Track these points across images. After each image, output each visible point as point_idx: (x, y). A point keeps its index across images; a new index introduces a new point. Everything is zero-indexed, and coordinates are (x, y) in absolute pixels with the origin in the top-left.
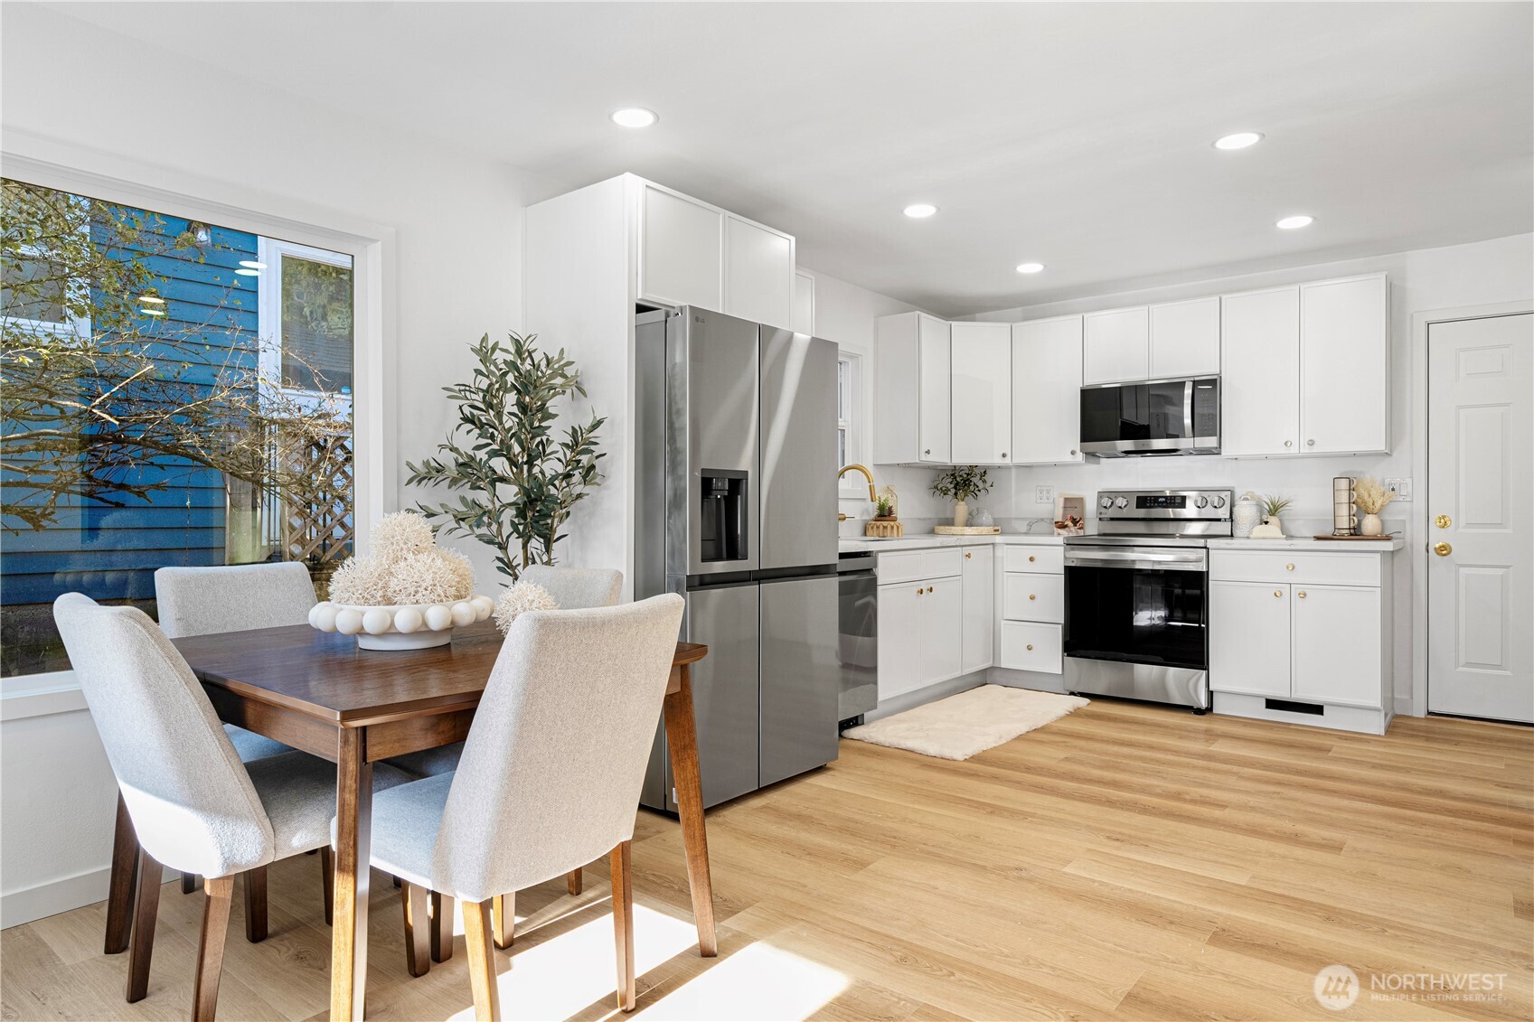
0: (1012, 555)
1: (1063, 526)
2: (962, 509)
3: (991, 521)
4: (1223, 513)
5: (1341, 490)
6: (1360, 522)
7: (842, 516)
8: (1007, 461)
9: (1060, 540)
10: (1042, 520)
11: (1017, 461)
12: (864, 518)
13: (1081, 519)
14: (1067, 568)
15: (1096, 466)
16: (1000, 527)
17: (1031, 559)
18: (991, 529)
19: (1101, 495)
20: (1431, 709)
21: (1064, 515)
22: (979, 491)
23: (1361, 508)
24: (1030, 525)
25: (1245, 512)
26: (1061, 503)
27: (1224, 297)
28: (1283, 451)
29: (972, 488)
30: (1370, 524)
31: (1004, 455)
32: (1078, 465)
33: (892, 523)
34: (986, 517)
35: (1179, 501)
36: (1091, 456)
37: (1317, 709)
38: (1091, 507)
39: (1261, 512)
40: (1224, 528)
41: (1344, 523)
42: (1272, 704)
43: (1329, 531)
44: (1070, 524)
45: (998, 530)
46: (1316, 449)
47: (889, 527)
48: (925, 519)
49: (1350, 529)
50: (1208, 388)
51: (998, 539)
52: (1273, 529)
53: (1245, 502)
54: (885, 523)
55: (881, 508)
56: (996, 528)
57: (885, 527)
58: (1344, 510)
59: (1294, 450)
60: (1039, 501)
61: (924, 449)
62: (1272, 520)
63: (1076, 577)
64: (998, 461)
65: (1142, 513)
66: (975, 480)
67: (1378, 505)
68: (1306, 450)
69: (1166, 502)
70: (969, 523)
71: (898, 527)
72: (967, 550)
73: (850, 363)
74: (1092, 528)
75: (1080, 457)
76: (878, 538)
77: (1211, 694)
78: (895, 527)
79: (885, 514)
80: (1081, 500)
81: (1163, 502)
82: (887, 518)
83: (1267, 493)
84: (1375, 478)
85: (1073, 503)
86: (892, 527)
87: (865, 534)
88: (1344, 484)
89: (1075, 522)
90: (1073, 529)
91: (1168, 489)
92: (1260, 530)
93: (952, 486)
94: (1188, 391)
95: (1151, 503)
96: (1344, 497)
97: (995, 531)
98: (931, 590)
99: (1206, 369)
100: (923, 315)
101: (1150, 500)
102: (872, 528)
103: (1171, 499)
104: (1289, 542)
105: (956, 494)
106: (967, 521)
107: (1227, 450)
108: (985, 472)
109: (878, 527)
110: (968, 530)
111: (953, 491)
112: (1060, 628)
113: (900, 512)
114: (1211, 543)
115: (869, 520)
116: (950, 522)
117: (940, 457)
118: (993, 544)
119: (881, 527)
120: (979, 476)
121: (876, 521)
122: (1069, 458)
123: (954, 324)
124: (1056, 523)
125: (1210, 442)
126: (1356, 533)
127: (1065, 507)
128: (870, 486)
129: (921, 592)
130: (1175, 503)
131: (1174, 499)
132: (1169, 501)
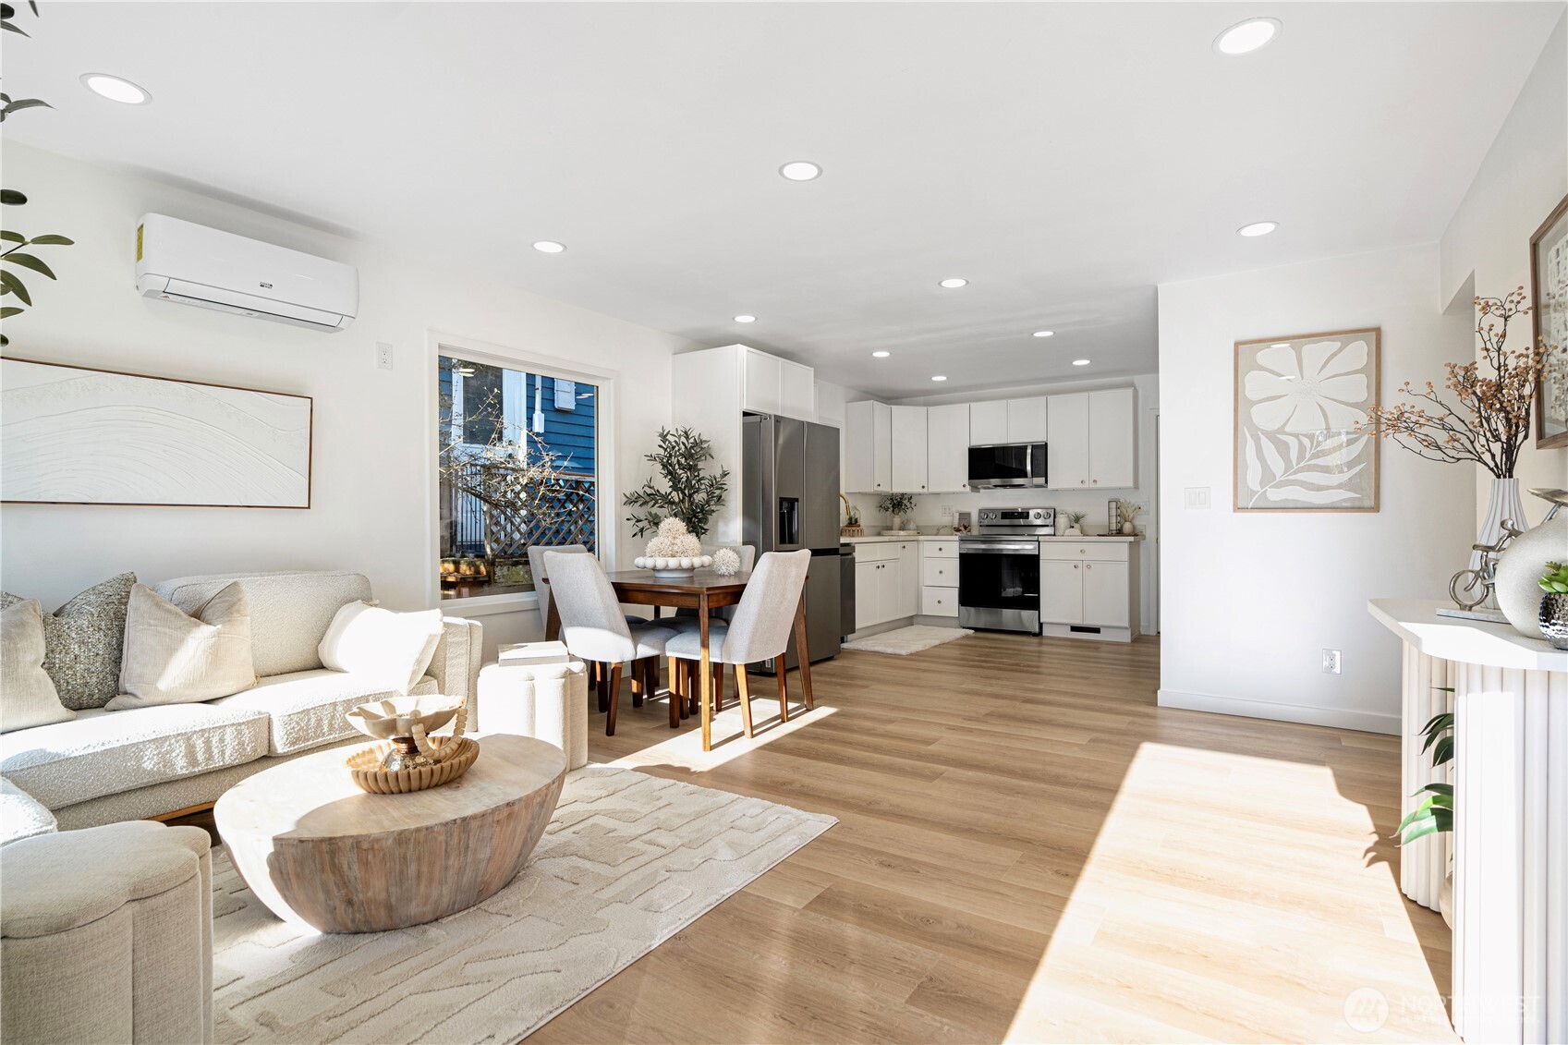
0: (929, 547)
1: (958, 530)
2: (897, 520)
3: (914, 527)
4: (1050, 521)
5: (1113, 508)
6: (1122, 526)
8: (925, 490)
9: (957, 538)
10: (946, 526)
11: (931, 490)
13: (969, 525)
14: (961, 554)
15: (978, 494)
16: (920, 531)
17: (940, 549)
18: (915, 532)
19: (980, 511)
21: (959, 524)
22: (908, 509)
23: (1122, 517)
24: (938, 530)
25: (1062, 521)
26: (957, 516)
27: (1049, 398)
28: (1080, 486)
29: (903, 507)
30: (1127, 527)
31: (923, 487)
32: (967, 493)
33: (858, 527)
34: (912, 526)
35: (1026, 515)
36: (975, 489)
37: (1097, 630)
38: (975, 518)
39: (1070, 521)
40: (1050, 530)
41: (1114, 527)
42: (1074, 629)
43: (1106, 532)
44: (963, 528)
46: (1099, 485)
47: (856, 530)
48: (874, 526)
49: (1116, 529)
50: (1041, 450)
51: (921, 538)
52: (1076, 531)
53: (1062, 515)
54: (854, 528)
55: (850, 519)
56: (918, 531)
57: (854, 531)
58: (1113, 520)
59: (1086, 486)
60: (944, 515)
61: (876, 483)
62: (1076, 525)
63: (965, 559)
64: (919, 490)
65: (1007, 522)
66: (905, 502)
67: (1131, 517)
68: (1092, 485)
70: (902, 528)
71: (862, 529)
72: (904, 544)
74: (975, 531)
75: (968, 488)
76: (850, 537)
77: (1041, 625)
78: (860, 529)
79: (853, 522)
80: (969, 514)
81: (1016, 515)
82: (855, 525)
83: (1073, 509)
84: (1129, 500)
85: (964, 516)
86: (858, 529)
88: (1113, 505)
89: (965, 528)
90: (964, 531)
91: (1020, 507)
92: (1070, 531)
93: (891, 506)
94: (1029, 451)
95: (1009, 516)
96: (1114, 512)
97: (918, 533)
98: (884, 566)
99: (1038, 438)
100: (876, 402)
101: (1009, 514)
102: (846, 531)
103: (1021, 513)
104: (1084, 537)
105: (893, 511)
106: (901, 526)
107: (1050, 485)
108: (911, 497)
110: (902, 533)
111: (892, 509)
112: (957, 591)
113: (862, 522)
114: (1040, 539)
115: (844, 527)
116: (890, 528)
117: (885, 489)
118: (917, 540)
119: (851, 530)
120: (907, 500)
121: (849, 527)
122: (962, 489)
123: (893, 407)
124: (954, 528)
125: (1041, 480)
126: (1120, 532)
127: (959, 519)
128: (847, 506)
129: (878, 567)
130: (1023, 516)
131: (1023, 514)
132: (1020, 515)
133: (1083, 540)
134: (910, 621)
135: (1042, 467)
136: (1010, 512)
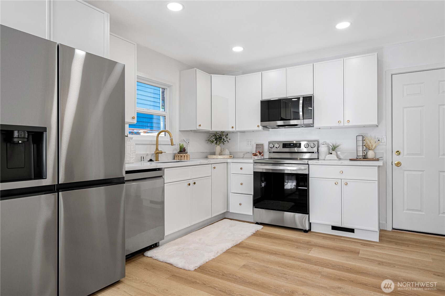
0: (234, 167)
1: (256, 155)
2: (218, 148)
3: (229, 153)
4: (315, 150)
5: (359, 140)
6: (367, 153)
7: (161, 152)
8: (234, 129)
9: (252, 161)
10: (248, 152)
11: (238, 129)
12: (175, 152)
13: (262, 152)
14: (254, 172)
15: (268, 132)
16: (232, 155)
17: (241, 169)
18: (228, 156)
19: (270, 143)
20: (394, 227)
21: (256, 151)
22: (225, 141)
23: (367, 148)
24: (244, 155)
25: (323, 149)
26: (255, 146)
27: (314, 64)
28: (337, 125)
29: (222, 140)
30: (371, 154)
31: (233, 127)
32: (260, 131)
33: (184, 154)
34: (227, 152)
35: (298, 145)
36: (265, 127)
37: (352, 231)
38: (266, 148)
39: (329, 150)
40: (315, 156)
41: (361, 154)
42: (334, 228)
43: (355, 157)
44: (258, 154)
45: (232, 157)
46: (350, 124)
47: (183, 156)
48: (204, 153)
49: (363, 156)
50: (308, 100)
51: (229, 161)
52: (334, 156)
53: (323, 146)
54: (181, 155)
55: (181, 148)
56: (231, 156)
57: (181, 156)
58: (360, 149)
59: (342, 124)
60: (247, 145)
61: (198, 124)
62: (333, 152)
63: (258, 176)
64: (230, 130)
65: (284, 150)
66: (224, 137)
67: (374, 147)
68: (346, 124)
69: (293, 145)
70: (220, 154)
71: (187, 156)
73: (168, 89)
74: (267, 155)
75: (261, 128)
76: (178, 161)
77: (310, 224)
78: (186, 156)
79: (182, 150)
80: (262, 145)
81: (292, 146)
82: (183, 152)
83: (331, 141)
84: (372, 135)
85: (259, 146)
86: (184, 156)
87: (174, 159)
88: (360, 138)
89: (260, 153)
90: (259, 156)
91: (295, 140)
92: (329, 156)
93: (215, 139)
94: (301, 102)
95: (288, 146)
96: (360, 143)
97: (230, 157)
98: (195, 183)
99: (307, 93)
100: (197, 70)
101: (288, 145)
102: (176, 156)
103: (295, 144)
104: (341, 162)
105: (216, 143)
106: (220, 153)
107: (315, 125)
108: (227, 134)
109: (179, 156)
110: (220, 157)
111: (215, 142)
112: (252, 196)
113: (189, 150)
114: (310, 162)
115: (176, 153)
116: (214, 154)
117: (206, 127)
118: (227, 162)
119: (180, 156)
120: (225, 136)
121: (178, 153)
122: (257, 128)
123: (212, 75)
124: (253, 154)
125: (310, 121)
126: (365, 158)
127: (256, 148)
128: (171, 139)
129: (189, 184)
130: (297, 146)
131: (297, 145)
132: (294, 145)
133: (340, 164)
134: (224, 216)
135: (310, 112)
136: (288, 144)
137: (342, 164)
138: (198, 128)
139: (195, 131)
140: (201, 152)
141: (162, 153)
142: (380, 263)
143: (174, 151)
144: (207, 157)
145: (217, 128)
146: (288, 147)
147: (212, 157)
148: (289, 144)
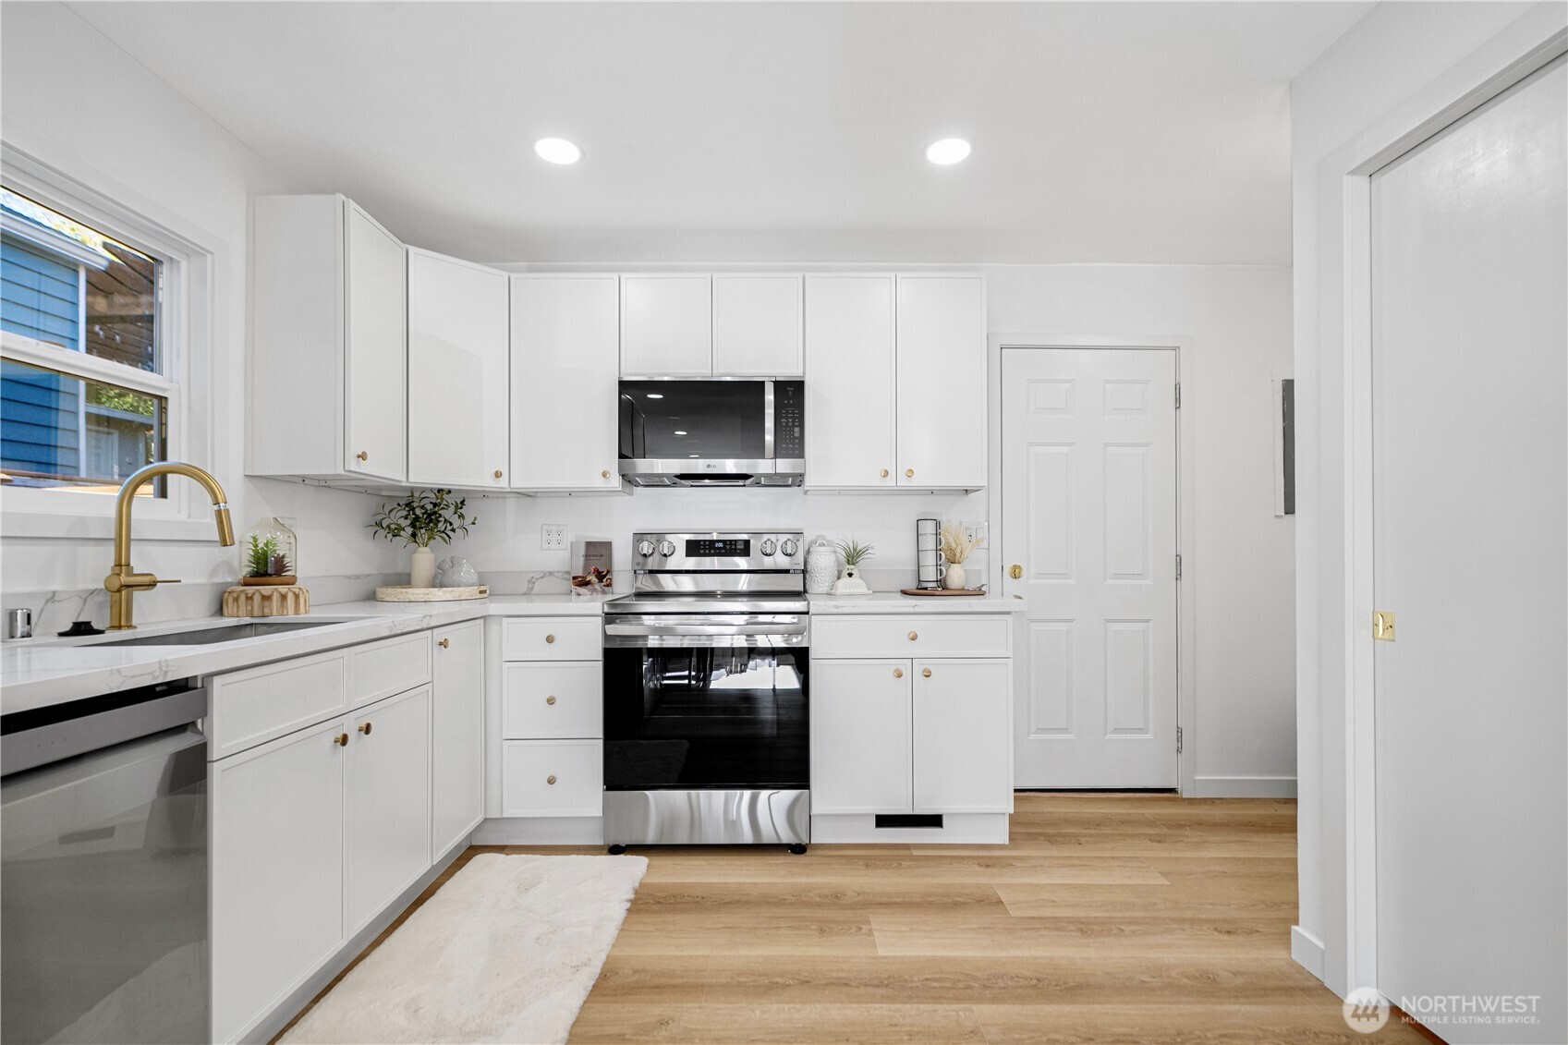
0: (516, 635)
1: (583, 583)
2: (424, 558)
3: (475, 578)
4: (795, 562)
5: (925, 534)
7: (146, 580)
8: (502, 484)
9: (595, 607)
10: (551, 574)
11: (518, 483)
12: (219, 579)
13: (608, 572)
14: (607, 650)
15: (635, 498)
16: (487, 587)
17: (550, 640)
18: (475, 590)
19: (639, 537)
21: (586, 566)
22: (453, 530)
24: (531, 583)
25: (823, 562)
26: (582, 552)
27: (807, 276)
28: (876, 482)
29: (441, 526)
30: (956, 576)
31: (498, 475)
32: (612, 492)
33: (283, 589)
34: (466, 572)
35: (742, 547)
36: (630, 479)
37: (935, 821)
40: (794, 583)
41: (930, 575)
42: (883, 821)
43: (911, 586)
44: (593, 579)
45: (484, 592)
46: (916, 482)
47: (276, 597)
48: (357, 577)
49: (937, 581)
50: (791, 393)
51: (494, 608)
52: (858, 583)
53: (822, 549)
54: (266, 590)
55: (257, 557)
56: (483, 588)
57: (266, 598)
58: (929, 559)
59: (890, 482)
60: (545, 546)
61: (355, 449)
62: (855, 571)
64: (489, 483)
65: (691, 563)
66: (448, 514)
68: (903, 482)
69: (724, 548)
70: (438, 581)
71: (297, 597)
72: (440, 635)
74: (623, 586)
75: (616, 481)
76: (248, 620)
77: (811, 820)
78: (290, 598)
79: (267, 569)
80: (608, 545)
81: (720, 548)
82: (274, 579)
83: (844, 536)
84: (955, 517)
85: (598, 553)
86: (284, 597)
87: (220, 612)
88: (929, 528)
89: (601, 577)
90: (597, 587)
91: (715, 530)
92: (846, 585)
93: (408, 522)
94: (770, 397)
95: (705, 549)
96: (929, 543)
97: (481, 592)
99: (788, 372)
100: (352, 204)
101: (704, 545)
102: (236, 599)
103: (731, 544)
105: (414, 535)
106: (435, 577)
107: (809, 479)
108: (462, 502)
109: (250, 598)
110: (439, 593)
111: (410, 530)
112: (597, 748)
113: (304, 564)
114: (815, 606)
115: (231, 584)
116: (404, 580)
117: (385, 468)
118: (484, 617)
119: (257, 598)
120: (452, 508)
121: (246, 584)
122: (599, 483)
123: (413, 251)
124: (574, 578)
125: (792, 466)
126: (942, 588)
127: (586, 556)
128: (219, 513)
129: (344, 740)
130: (736, 549)
131: (735, 545)
132: (728, 547)
133: (911, 610)
135: (797, 435)
136: (705, 541)
137: (917, 610)
138: (354, 465)
139: (323, 484)
140: (348, 577)
141: (152, 585)
142: (1084, 928)
143: (214, 572)
144: (372, 597)
145: (426, 474)
146: (707, 551)
147: (402, 598)
148: (707, 543)
